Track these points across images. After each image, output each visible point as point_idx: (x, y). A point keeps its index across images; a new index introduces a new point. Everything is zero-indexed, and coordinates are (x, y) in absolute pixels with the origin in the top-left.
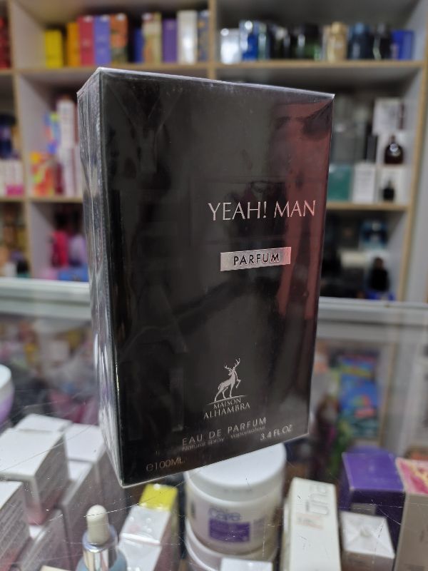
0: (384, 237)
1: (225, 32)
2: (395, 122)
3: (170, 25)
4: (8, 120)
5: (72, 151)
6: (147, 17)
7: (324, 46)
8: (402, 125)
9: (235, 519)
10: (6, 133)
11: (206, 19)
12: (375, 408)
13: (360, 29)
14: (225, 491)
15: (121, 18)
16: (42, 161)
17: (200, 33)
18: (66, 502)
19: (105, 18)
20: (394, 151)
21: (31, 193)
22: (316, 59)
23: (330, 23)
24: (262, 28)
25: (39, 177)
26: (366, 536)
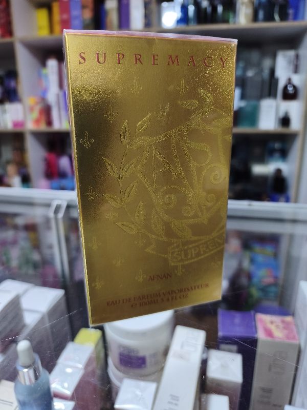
0: (284, 154)
1: (165, 4)
2: (292, 67)
4: (13, 74)
5: (58, 95)
7: (237, 12)
8: (296, 70)
9: (135, 353)
10: (13, 84)
12: (276, 278)
14: (127, 334)
16: (37, 103)
17: (146, 6)
20: (290, 89)
21: (30, 126)
22: (231, 22)
25: (35, 114)
26: (224, 366)
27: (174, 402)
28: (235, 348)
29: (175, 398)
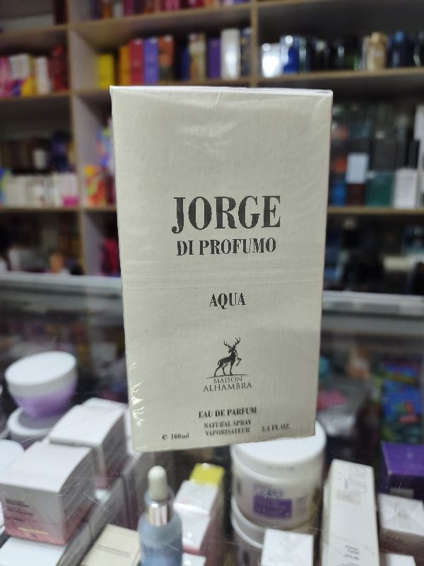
1: (266, 47)
3: (214, 43)
4: (65, 136)
6: (193, 37)
7: (364, 55)
9: (278, 495)
10: (62, 149)
11: (248, 37)
12: (419, 415)
13: (399, 37)
14: (270, 468)
15: (168, 39)
16: (96, 174)
17: (243, 49)
18: (126, 472)
19: (153, 41)
21: (86, 203)
22: (355, 68)
23: (370, 34)
24: (302, 42)
25: (93, 188)
26: (403, 516)
27: (354, 555)
28: (411, 492)
29: (353, 551)
